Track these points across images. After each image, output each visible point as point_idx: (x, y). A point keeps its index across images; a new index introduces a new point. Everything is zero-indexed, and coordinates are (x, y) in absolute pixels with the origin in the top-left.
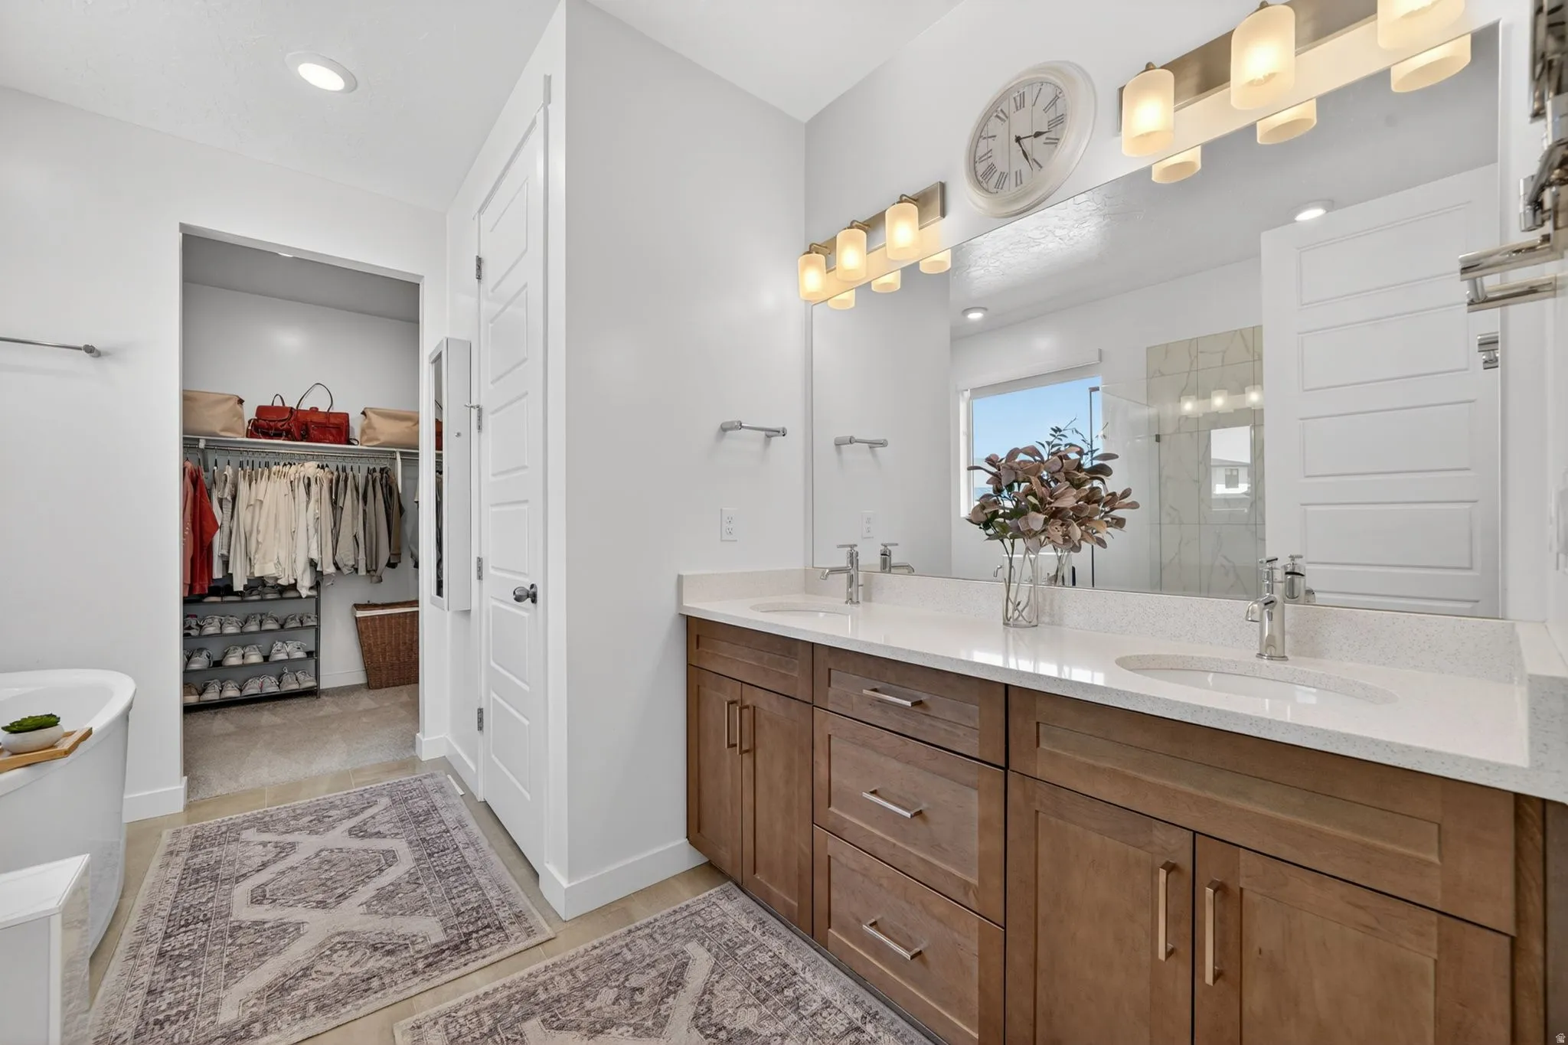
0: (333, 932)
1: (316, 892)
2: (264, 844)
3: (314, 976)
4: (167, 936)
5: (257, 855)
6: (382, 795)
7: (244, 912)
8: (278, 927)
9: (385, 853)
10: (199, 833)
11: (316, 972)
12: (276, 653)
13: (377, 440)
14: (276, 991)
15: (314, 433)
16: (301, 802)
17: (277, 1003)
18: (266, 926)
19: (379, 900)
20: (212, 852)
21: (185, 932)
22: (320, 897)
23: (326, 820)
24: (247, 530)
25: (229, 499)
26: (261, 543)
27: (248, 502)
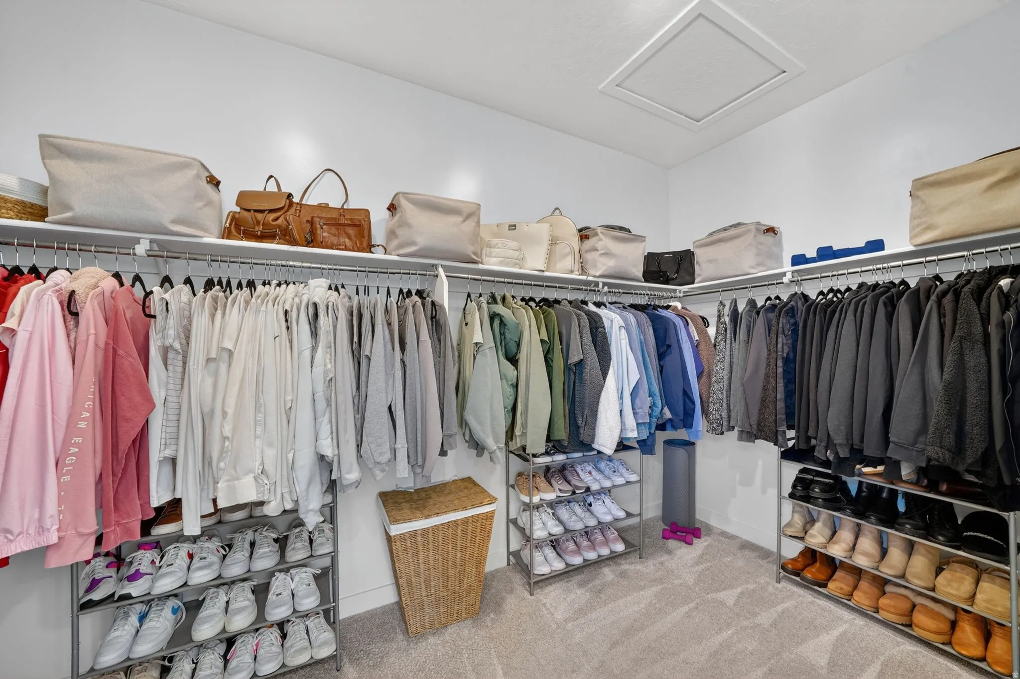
13: (413, 243)
15: (324, 234)
24: (206, 410)
25: (177, 346)
26: (228, 438)
27: (208, 353)
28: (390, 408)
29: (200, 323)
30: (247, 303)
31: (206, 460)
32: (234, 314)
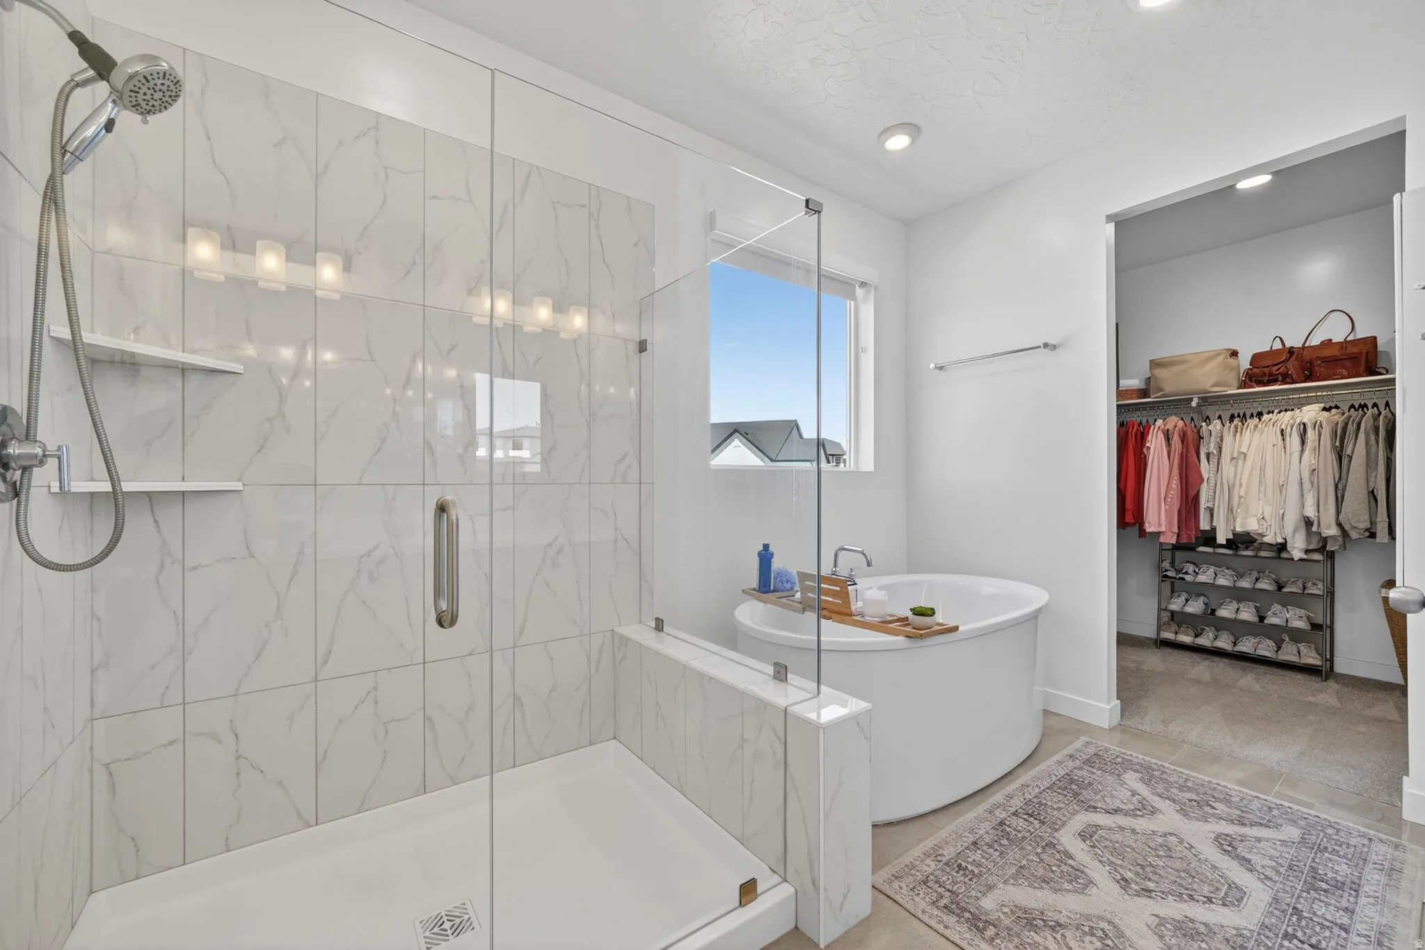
0: (1109, 916)
1: (1131, 867)
2: (1134, 793)
3: (1058, 936)
4: (1015, 814)
5: (1121, 797)
6: (1294, 822)
7: (1067, 839)
8: (1076, 870)
9: (1232, 886)
10: (1100, 753)
11: (1062, 935)
12: (1271, 617)
14: (1026, 918)
16: (1200, 776)
17: (1016, 929)
18: (1070, 862)
19: (1177, 928)
20: (1094, 773)
21: (1025, 819)
22: (1129, 875)
23: (1207, 809)
24: (1230, 483)
25: (1215, 452)
26: (1242, 497)
27: (1232, 455)
28: (1372, 492)
29: (1228, 440)
30: (1256, 426)
31: (1230, 509)
32: (1247, 434)
